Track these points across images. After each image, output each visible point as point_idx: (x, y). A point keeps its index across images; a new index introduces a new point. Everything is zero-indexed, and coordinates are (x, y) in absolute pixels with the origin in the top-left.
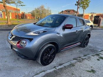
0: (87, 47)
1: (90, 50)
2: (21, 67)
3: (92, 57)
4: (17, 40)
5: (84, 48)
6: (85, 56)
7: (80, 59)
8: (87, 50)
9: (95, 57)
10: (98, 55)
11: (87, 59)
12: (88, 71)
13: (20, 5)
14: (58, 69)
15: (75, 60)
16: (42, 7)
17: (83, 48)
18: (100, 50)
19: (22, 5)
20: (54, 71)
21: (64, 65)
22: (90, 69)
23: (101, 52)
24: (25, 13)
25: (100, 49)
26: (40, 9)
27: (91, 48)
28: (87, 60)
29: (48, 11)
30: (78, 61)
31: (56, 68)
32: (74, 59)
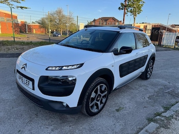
1: (169, 93)
7: (163, 119)
8: (163, 95)
11: (174, 116)
13: (17, 7)
16: (59, 12)
24: (26, 22)
26: (55, 16)
27: (169, 88)
28: (176, 119)
29: (70, 18)
32: (150, 120)
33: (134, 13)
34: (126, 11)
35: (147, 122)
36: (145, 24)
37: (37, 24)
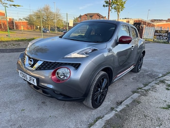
0: (140, 72)
1: (148, 75)
2: (57, 116)
3: (157, 86)
4: (49, 69)
5: (138, 73)
6: (146, 85)
7: (143, 91)
8: (144, 77)
9: (160, 85)
10: (163, 82)
11: (151, 89)
12: (164, 108)
13: (11, 5)
14: (120, 111)
15: (136, 94)
16: (47, 9)
17: (136, 74)
18: (161, 75)
19: (14, 6)
20: (116, 115)
21: (126, 104)
22: (165, 105)
23: (164, 78)
25: (160, 73)
26: (43, 12)
27: (147, 72)
28: (152, 91)
29: (57, 15)
30: (141, 95)
31: (116, 111)
32: (134, 92)
33: (118, 10)
34: (110, 8)
35: (132, 93)
36: (128, 20)
37: (25, 21)
